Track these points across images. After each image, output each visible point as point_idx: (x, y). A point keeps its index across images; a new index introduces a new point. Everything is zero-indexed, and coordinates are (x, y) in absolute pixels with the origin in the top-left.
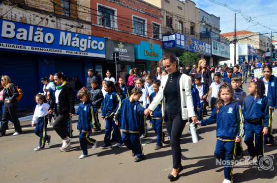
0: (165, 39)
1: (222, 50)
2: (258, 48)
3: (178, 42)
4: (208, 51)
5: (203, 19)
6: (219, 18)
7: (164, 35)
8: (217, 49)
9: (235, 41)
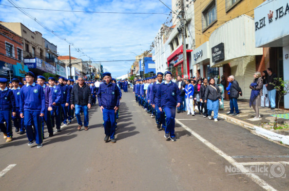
0: (27, 61)
1: (62, 71)
2: (81, 70)
3: (37, 65)
4: (54, 72)
5: (47, 47)
6: (56, 47)
7: (24, 58)
8: (59, 70)
9: (70, 66)
